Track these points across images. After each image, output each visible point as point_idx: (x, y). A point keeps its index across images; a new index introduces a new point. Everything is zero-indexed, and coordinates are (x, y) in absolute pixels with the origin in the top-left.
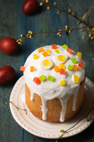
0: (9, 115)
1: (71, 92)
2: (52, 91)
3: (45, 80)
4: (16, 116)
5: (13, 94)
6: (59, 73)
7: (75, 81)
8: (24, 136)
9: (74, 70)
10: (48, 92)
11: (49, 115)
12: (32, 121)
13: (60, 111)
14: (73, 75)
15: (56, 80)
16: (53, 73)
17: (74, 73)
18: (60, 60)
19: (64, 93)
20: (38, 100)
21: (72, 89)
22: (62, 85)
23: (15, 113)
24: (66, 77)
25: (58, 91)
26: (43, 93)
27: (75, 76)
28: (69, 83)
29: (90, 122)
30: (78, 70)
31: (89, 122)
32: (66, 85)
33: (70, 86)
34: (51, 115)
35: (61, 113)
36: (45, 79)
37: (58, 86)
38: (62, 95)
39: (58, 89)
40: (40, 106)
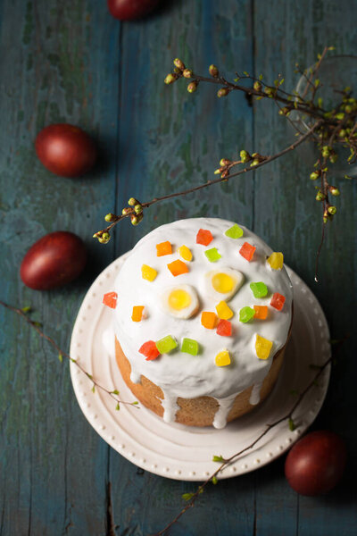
0: (67, 388)
1: (246, 382)
2: (192, 381)
3: (175, 351)
4: (89, 406)
5: (81, 331)
6: (215, 330)
7: (259, 355)
8: (111, 458)
9: (257, 320)
10: (182, 382)
11: (183, 416)
12: (134, 420)
13: (212, 412)
14: (254, 338)
15: (205, 353)
16: (198, 331)
17: (257, 330)
18: (219, 288)
19: (227, 386)
20: (153, 389)
21: (248, 374)
22: (222, 367)
23: (85, 394)
24: (234, 344)
25: (210, 380)
26: (166, 382)
27: (259, 338)
28: (241, 358)
29: (299, 432)
30: (271, 318)
31: (296, 432)
32: (233, 365)
33: (244, 367)
34: (187, 417)
35: (216, 415)
36: (174, 347)
37: (212, 368)
38: (220, 389)
39: (210, 375)
40: (157, 398)
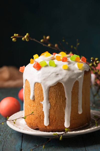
2: (54, 74)
3: (47, 66)
6: (61, 61)
7: (78, 67)
9: (77, 61)
11: (52, 116)
13: (63, 108)
15: (58, 66)
19: (67, 77)
20: (39, 93)
21: (75, 74)
22: (65, 70)
24: (69, 64)
25: (61, 74)
28: (72, 68)
30: (81, 62)
32: (69, 69)
33: (73, 71)
34: (53, 117)
37: (61, 70)
38: (65, 78)
39: (60, 72)
40: (41, 102)
